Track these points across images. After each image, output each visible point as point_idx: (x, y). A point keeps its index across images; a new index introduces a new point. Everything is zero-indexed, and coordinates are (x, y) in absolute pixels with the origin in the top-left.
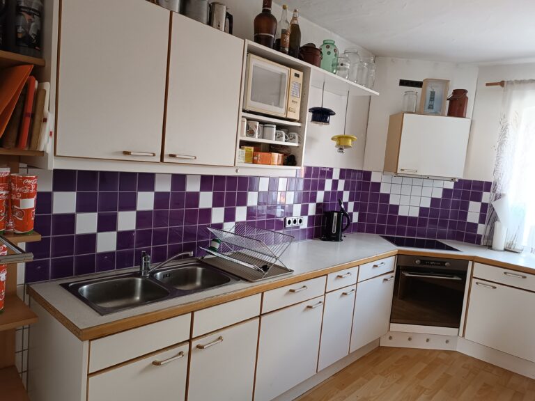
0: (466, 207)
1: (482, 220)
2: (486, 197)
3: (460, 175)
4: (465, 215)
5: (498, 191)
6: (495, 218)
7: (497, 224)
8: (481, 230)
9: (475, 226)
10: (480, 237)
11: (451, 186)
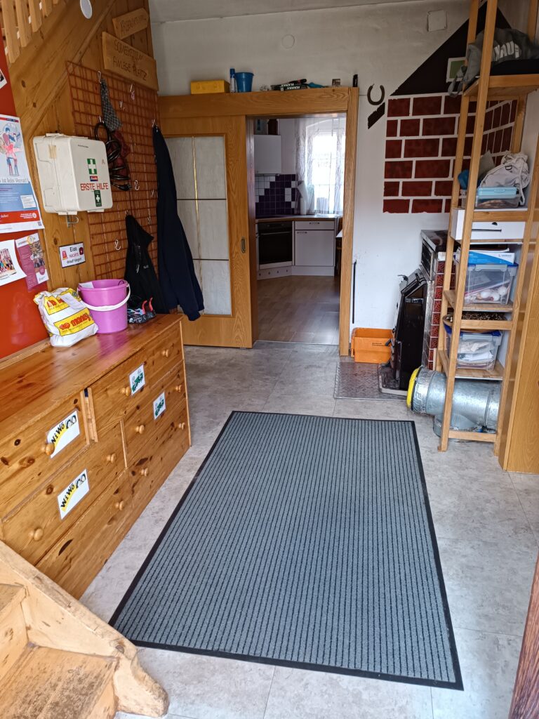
0: (283, 192)
1: (293, 199)
2: (294, 184)
3: (280, 172)
4: (283, 197)
5: (299, 179)
6: (300, 196)
7: (302, 199)
8: (293, 205)
9: (289, 204)
10: (293, 209)
11: (273, 179)
